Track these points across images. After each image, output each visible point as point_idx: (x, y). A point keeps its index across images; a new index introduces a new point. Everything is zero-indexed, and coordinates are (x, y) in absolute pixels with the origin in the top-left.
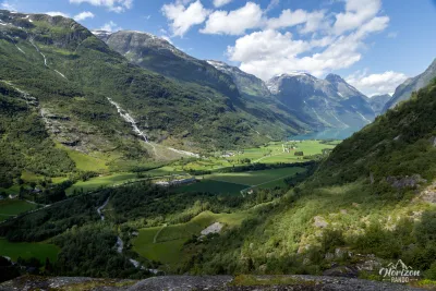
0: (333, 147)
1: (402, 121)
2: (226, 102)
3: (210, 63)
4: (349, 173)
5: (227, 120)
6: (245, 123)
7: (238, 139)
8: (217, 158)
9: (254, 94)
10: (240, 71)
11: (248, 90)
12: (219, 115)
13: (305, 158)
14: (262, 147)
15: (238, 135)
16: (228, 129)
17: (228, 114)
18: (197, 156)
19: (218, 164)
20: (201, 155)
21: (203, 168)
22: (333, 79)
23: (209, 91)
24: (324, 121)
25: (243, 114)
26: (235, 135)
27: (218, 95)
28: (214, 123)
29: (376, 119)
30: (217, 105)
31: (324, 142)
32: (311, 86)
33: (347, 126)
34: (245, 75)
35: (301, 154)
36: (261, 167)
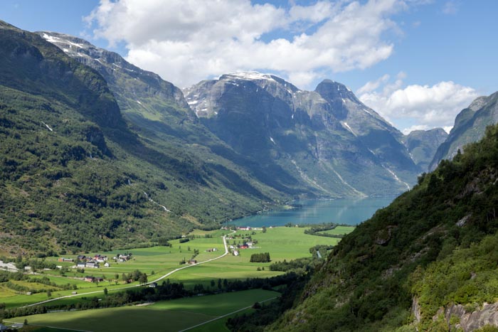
0: (334, 242)
1: (471, 187)
2: (89, 133)
3: (51, 39)
4: (370, 299)
5: (93, 177)
6: (134, 185)
7: (117, 223)
8: (64, 273)
9: (157, 117)
10: (125, 63)
11: (143, 108)
12: (70, 165)
13: (273, 268)
14: (175, 244)
15: (118, 214)
16: (93, 201)
17: (93, 164)
18: (12, 267)
19: (67, 288)
20: (22, 266)
21: (26, 297)
22: (332, 92)
23: (47, 108)
24: (314, 183)
25: (131, 164)
26: (109, 215)
27: (70, 117)
28: (58, 184)
29: (421, 180)
30: (66, 141)
31: (315, 231)
32: (285, 105)
33: (363, 196)
34: (136, 72)
35: (266, 258)
36: (172, 291)
